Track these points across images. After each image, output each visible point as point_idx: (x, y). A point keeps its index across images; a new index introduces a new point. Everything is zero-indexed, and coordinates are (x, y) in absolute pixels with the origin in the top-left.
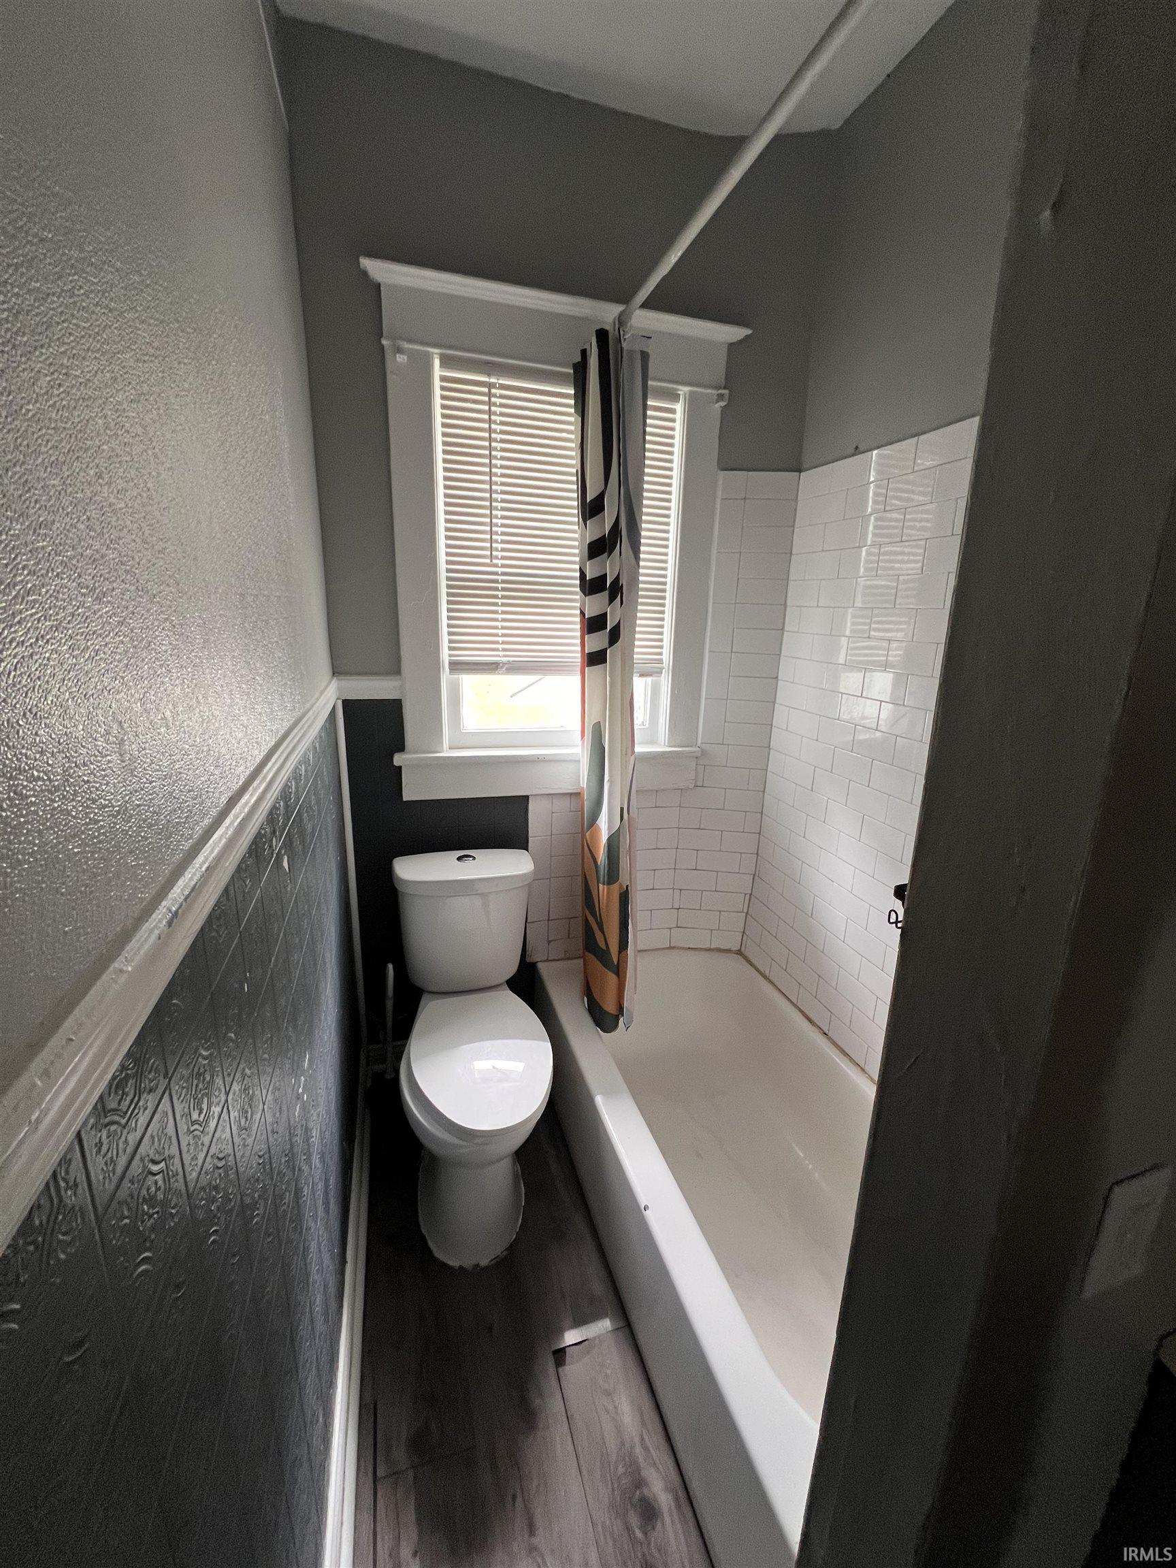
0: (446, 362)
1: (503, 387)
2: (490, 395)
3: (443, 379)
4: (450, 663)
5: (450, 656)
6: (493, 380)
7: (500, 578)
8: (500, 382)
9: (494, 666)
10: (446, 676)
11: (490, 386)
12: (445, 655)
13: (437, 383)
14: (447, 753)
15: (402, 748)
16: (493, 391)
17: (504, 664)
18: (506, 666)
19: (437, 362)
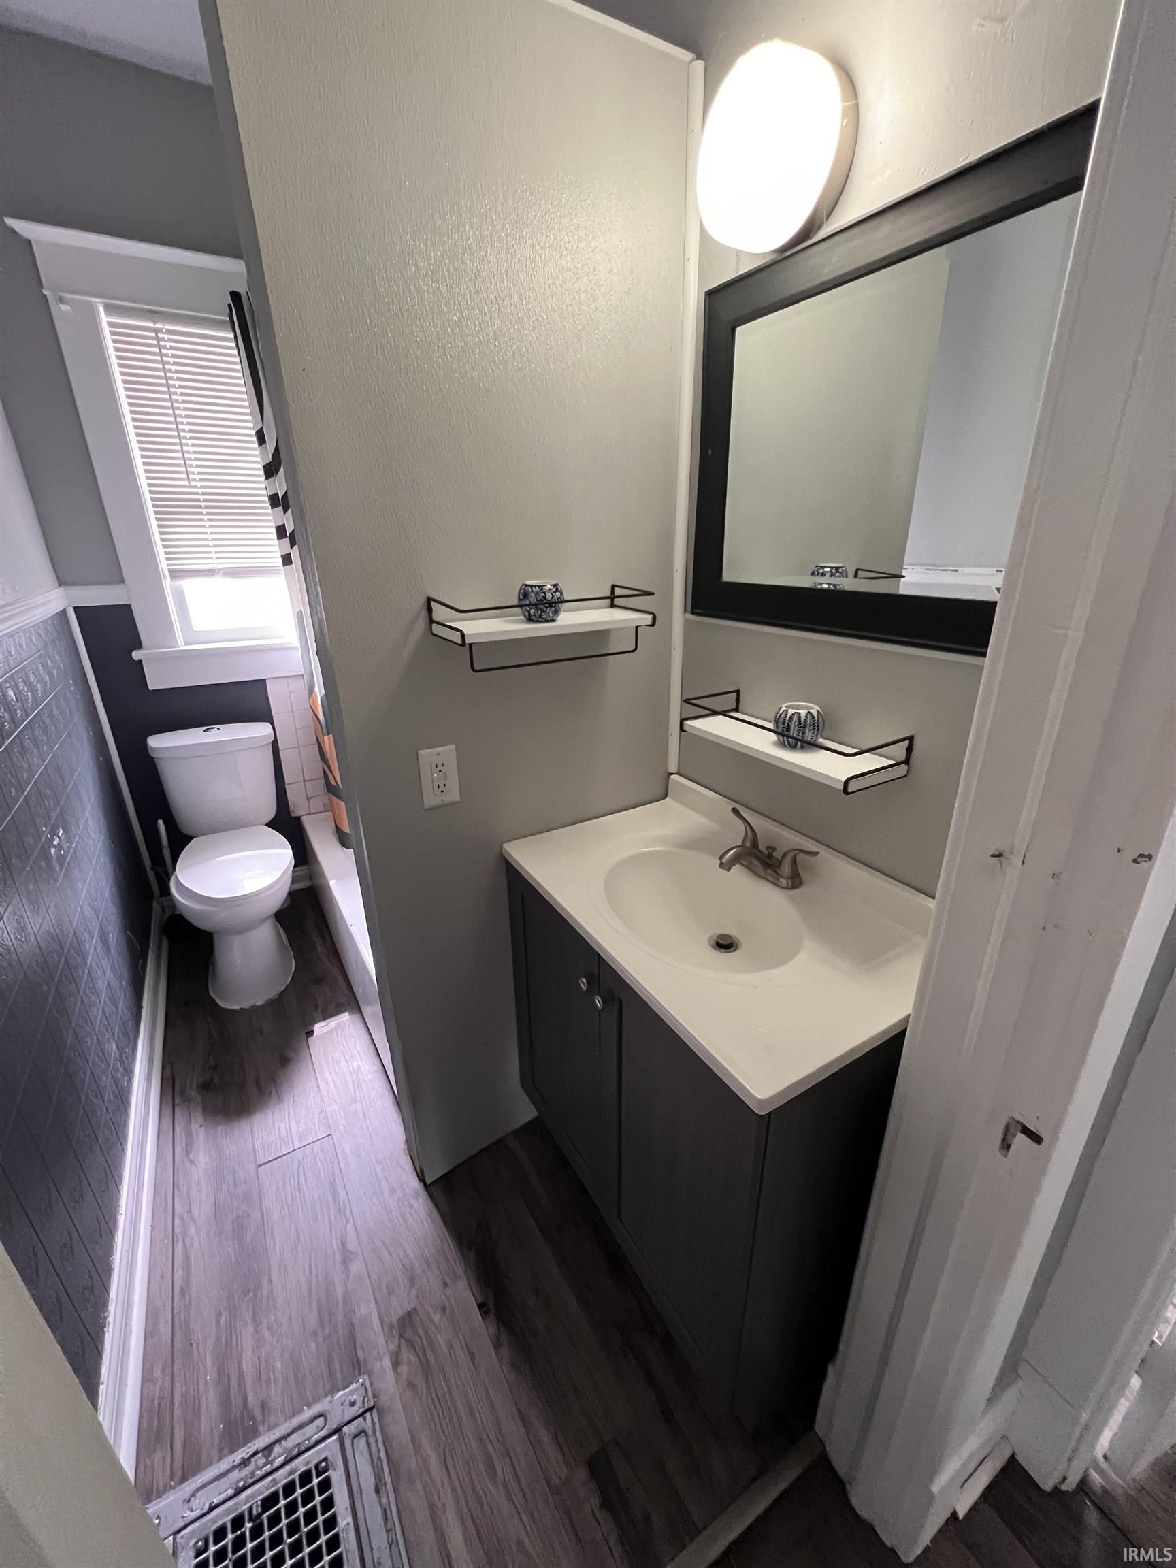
0: (109, 309)
1: (169, 332)
2: (158, 339)
3: (111, 324)
4: (170, 572)
5: (168, 565)
6: (158, 326)
7: (202, 497)
8: (167, 327)
9: (211, 573)
10: (167, 583)
11: (157, 331)
12: (163, 565)
13: (106, 330)
14: (182, 647)
15: (139, 646)
16: (160, 335)
17: (220, 570)
18: (222, 572)
19: (101, 309)
